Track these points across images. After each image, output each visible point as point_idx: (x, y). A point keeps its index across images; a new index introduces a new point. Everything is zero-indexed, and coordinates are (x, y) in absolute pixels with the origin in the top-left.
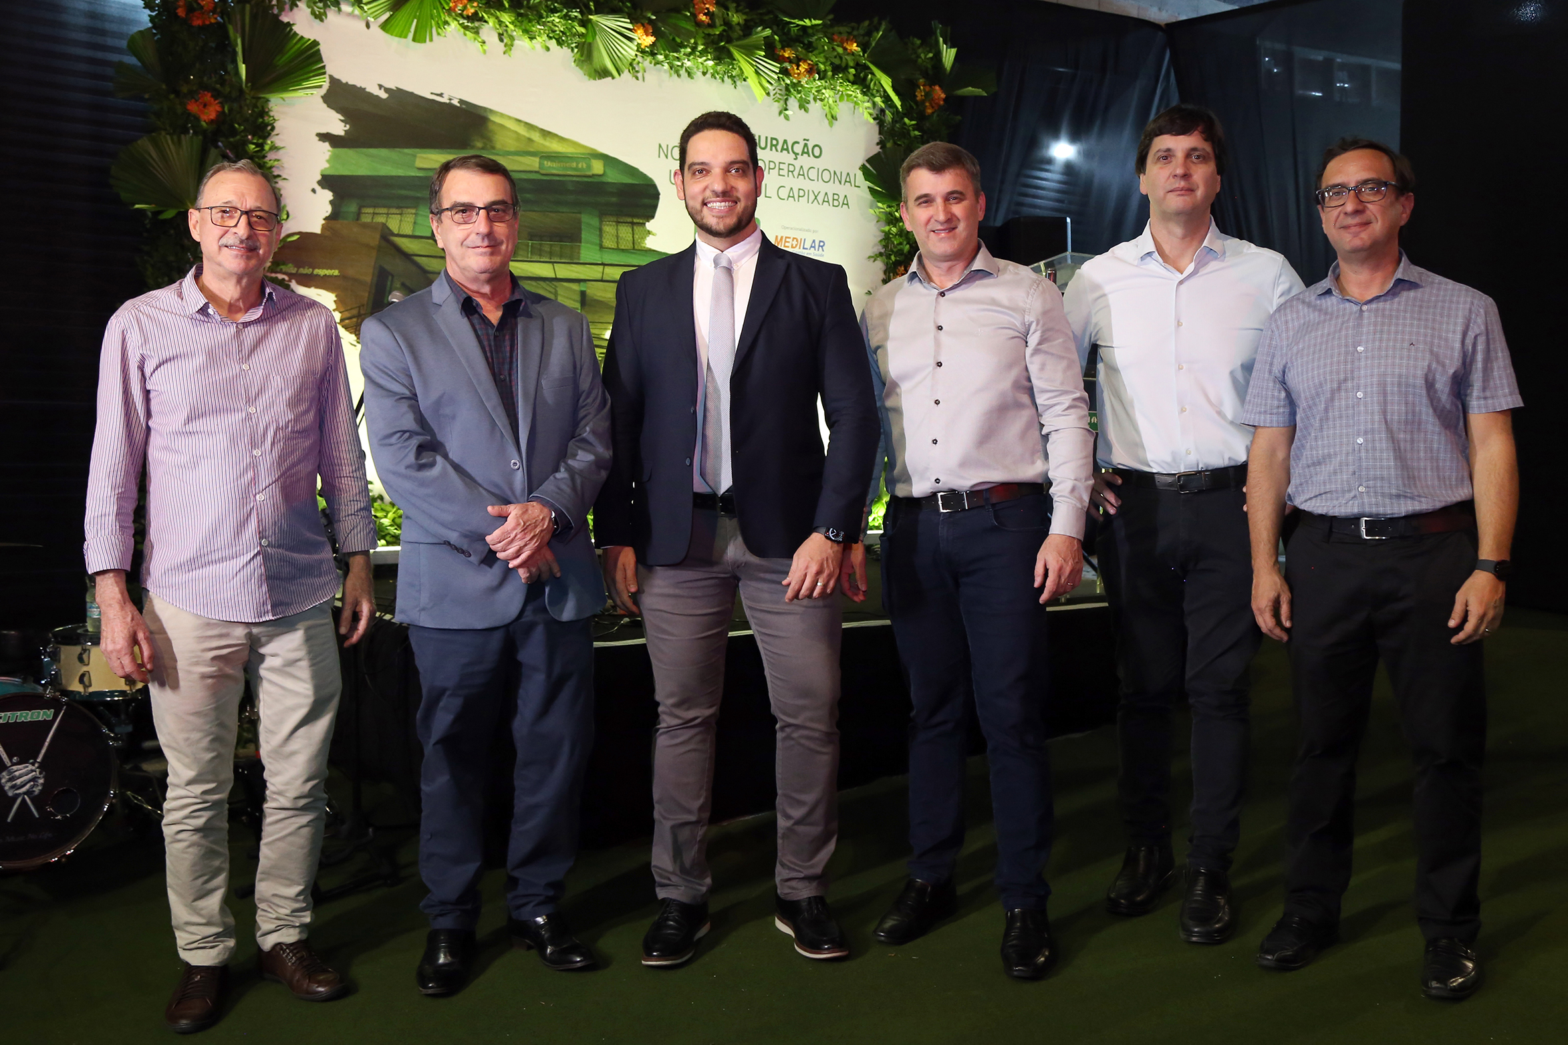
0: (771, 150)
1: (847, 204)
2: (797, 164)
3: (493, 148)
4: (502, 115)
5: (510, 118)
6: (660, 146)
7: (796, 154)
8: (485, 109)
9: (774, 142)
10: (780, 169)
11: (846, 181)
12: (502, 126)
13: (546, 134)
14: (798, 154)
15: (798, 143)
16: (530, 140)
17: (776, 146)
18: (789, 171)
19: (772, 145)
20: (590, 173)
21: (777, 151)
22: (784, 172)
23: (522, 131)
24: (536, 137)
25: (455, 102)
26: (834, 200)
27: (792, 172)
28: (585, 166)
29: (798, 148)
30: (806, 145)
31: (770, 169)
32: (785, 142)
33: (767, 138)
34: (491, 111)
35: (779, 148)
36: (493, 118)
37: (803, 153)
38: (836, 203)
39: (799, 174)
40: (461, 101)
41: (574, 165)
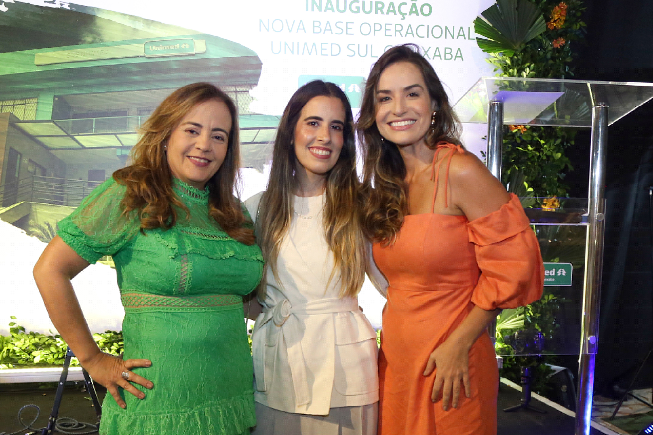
0: (376, 13)
1: (461, 57)
2: (405, 23)
3: (102, 40)
4: (108, 12)
5: (115, 13)
6: (261, 21)
7: (404, 15)
8: (93, 9)
9: (380, 6)
10: (386, 30)
11: (459, 35)
12: (109, 21)
13: (149, 22)
14: (406, 14)
15: (406, 4)
16: (135, 30)
17: (381, 9)
18: (396, 31)
19: (377, 8)
20: (193, 52)
21: (383, 13)
22: (392, 32)
23: (127, 23)
24: (140, 26)
25: (66, 6)
26: (446, 53)
27: (400, 31)
28: (187, 46)
29: (406, 9)
30: (414, 5)
31: (375, 30)
32: (391, 4)
33: (371, 3)
34: (98, 9)
35: (385, 10)
36: (99, 15)
37: (411, 12)
38: (448, 56)
39: (407, 33)
40: (71, 5)
41: (178, 46)
